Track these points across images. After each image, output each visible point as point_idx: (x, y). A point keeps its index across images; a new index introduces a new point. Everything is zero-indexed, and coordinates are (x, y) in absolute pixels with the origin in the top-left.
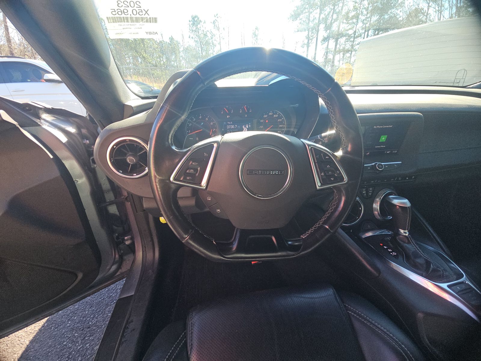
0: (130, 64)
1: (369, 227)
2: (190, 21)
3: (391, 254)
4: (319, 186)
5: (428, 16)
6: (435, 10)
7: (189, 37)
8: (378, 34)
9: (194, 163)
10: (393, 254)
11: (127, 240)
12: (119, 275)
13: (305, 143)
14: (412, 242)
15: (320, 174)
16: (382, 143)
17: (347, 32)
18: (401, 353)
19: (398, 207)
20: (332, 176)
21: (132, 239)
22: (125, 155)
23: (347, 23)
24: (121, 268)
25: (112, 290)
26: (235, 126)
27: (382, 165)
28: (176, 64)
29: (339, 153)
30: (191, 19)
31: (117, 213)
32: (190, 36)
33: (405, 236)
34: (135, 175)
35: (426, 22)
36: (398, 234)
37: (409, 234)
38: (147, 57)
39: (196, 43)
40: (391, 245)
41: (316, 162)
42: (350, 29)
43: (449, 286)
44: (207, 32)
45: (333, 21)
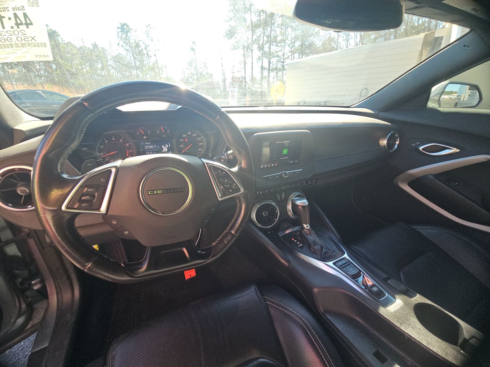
0: (41, 71)
1: (286, 226)
2: (118, 28)
3: (299, 245)
4: (220, 198)
5: (338, 44)
6: (343, 39)
7: (118, 45)
8: (302, 58)
9: (89, 190)
10: (300, 245)
11: (35, 284)
12: (31, 328)
13: (205, 163)
14: (313, 233)
15: (220, 187)
16: (285, 155)
17: (278, 54)
18: (302, 325)
19: (300, 207)
20: (231, 188)
21: (42, 282)
22: (15, 186)
23: (277, 46)
24: (32, 320)
25: (28, 348)
26: (154, 147)
27: (287, 173)
28: (103, 73)
29: (235, 169)
30: (120, 26)
31: (19, 254)
32: (119, 43)
33: (307, 229)
34: (30, 206)
35: (337, 49)
36: (303, 228)
37: (310, 227)
38: (64, 63)
39: (127, 52)
40: (299, 238)
41: (215, 177)
42: (280, 51)
43: (334, 264)
44: (140, 42)
45: (264, 43)
